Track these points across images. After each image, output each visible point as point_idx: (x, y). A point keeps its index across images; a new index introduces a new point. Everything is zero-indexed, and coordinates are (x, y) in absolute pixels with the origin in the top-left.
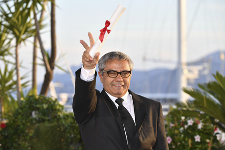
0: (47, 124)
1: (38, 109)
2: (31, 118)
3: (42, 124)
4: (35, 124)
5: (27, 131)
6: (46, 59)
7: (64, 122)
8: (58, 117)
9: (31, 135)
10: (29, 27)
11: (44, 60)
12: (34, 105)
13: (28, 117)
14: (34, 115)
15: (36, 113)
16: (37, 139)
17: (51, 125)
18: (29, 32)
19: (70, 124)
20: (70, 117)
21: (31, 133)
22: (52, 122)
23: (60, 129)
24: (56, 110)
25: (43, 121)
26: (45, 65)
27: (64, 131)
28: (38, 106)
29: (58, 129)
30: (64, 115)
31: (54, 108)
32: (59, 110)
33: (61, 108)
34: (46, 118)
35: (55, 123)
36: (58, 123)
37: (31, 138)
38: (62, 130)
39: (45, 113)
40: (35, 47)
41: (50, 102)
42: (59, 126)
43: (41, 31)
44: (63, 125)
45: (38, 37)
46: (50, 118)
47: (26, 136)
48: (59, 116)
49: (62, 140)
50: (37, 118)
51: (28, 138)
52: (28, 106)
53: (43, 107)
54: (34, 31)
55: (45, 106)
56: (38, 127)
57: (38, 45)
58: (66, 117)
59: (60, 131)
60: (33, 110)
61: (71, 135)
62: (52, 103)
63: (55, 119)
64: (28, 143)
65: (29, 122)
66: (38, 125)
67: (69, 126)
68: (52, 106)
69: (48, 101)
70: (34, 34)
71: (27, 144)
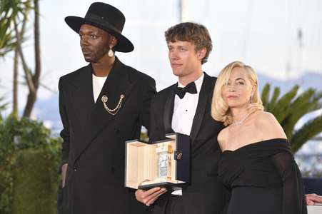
0: (31, 151)
1: (21, 134)
2: (12, 144)
3: (25, 151)
4: (18, 150)
5: (8, 159)
6: (29, 77)
7: (51, 148)
8: (44, 143)
9: (12, 163)
10: (9, 40)
11: (26, 78)
12: (16, 129)
13: (10, 143)
14: (16, 140)
15: (18, 139)
16: (20, 168)
17: (37, 152)
18: (9, 46)
20: (58, 142)
21: (13, 161)
22: (37, 149)
23: (47, 156)
24: (41, 134)
25: (27, 147)
26: (28, 83)
27: (52, 159)
28: (21, 130)
29: (45, 157)
30: (52, 140)
31: (39, 132)
32: (45, 135)
33: (47, 133)
34: (31, 144)
35: (41, 150)
36: (44, 149)
37: (13, 167)
38: (49, 158)
39: (29, 138)
40: (16, 63)
41: (35, 126)
42: (45, 153)
43: (23, 45)
44: (51, 152)
45: (19, 51)
47: (7, 164)
48: (46, 141)
49: (50, 169)
50: (20, 144)
51: (9, 167)
52: (8, 130)
53: (26, 131)
54: (14, 45)
55: (29, 130)
56: (21, 154)
57: (20, 60)
58: (54, 143)
59: (47, 158)
60: (15, 135)
62: (37, 126)
63: (41, 146)
64: (10, 173)
65: (10, 149)
66: (21, 151)
67: (57, 152)
68: (37, 130)
69: (33, 124)
70: (14, 48)
71: (8, 174)
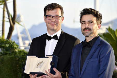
0: (8, 56)
1: (3, 47)
3: (5, 56)
4: (1, 56)
6: (10, 18)
7: (18, 55)
8: (15, 52)
12: (1, 45)
15: (2, 50)
16: (2, 65)
17: (11, 56)
19: (22, 56)
20: (22, 52)
22: (11, 55)
23: (16, 59)
24: (14, 48)
25: (6, 54)
26: (10, 22)
27: (19, 60)
28: (3, 45)
29: (15, 59)
30: (19, 51)
32: (16, 48)
34: (8, 52)
35: (13, 56)
36: (15, 55)
38: (17, 60)
39: (7, 49)
40: (4, 11)
41: (11, 43)
42: (15, 57)
44: (18, 57)
45: (5, 5)
46: (10, 52)
49: (17, 65)
50: (3, 53)
53: (6, 46)
55: (7, 45)
57: (6, 10)
58: (20, 52)
59: (16, 60)
61: (22, 63)
62: (12, 44)
63: (13, 53)
66: (3, 56)
67: (21, 57)
69: (9, 43)
